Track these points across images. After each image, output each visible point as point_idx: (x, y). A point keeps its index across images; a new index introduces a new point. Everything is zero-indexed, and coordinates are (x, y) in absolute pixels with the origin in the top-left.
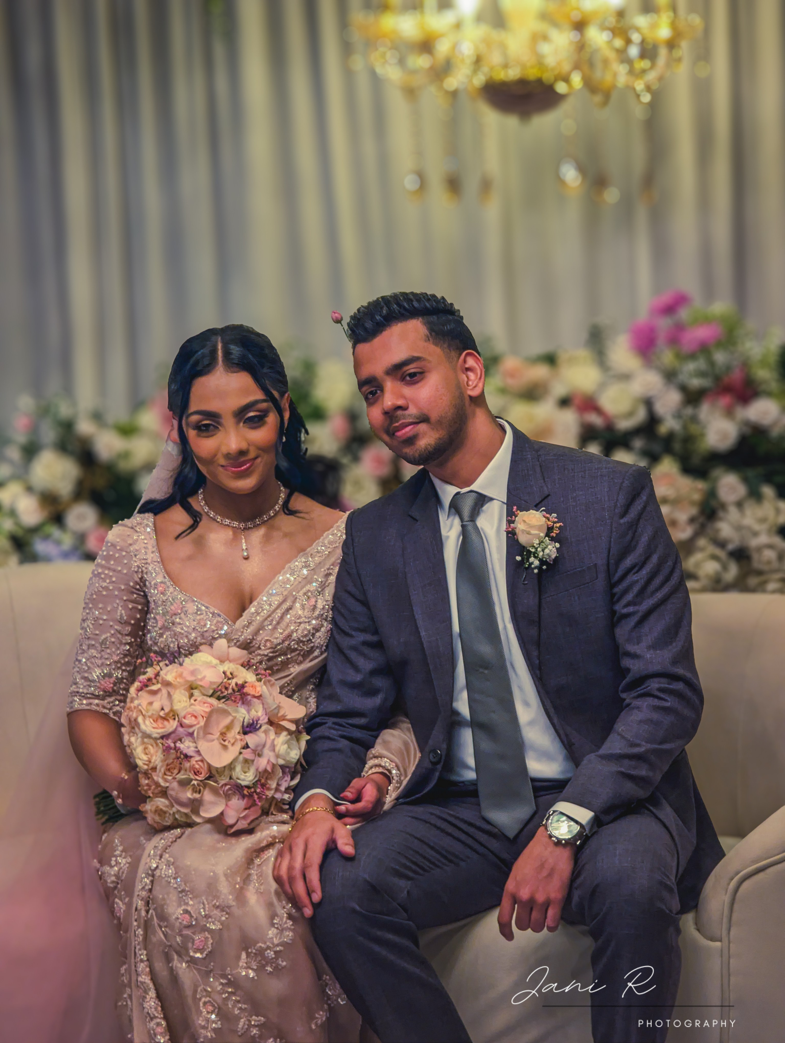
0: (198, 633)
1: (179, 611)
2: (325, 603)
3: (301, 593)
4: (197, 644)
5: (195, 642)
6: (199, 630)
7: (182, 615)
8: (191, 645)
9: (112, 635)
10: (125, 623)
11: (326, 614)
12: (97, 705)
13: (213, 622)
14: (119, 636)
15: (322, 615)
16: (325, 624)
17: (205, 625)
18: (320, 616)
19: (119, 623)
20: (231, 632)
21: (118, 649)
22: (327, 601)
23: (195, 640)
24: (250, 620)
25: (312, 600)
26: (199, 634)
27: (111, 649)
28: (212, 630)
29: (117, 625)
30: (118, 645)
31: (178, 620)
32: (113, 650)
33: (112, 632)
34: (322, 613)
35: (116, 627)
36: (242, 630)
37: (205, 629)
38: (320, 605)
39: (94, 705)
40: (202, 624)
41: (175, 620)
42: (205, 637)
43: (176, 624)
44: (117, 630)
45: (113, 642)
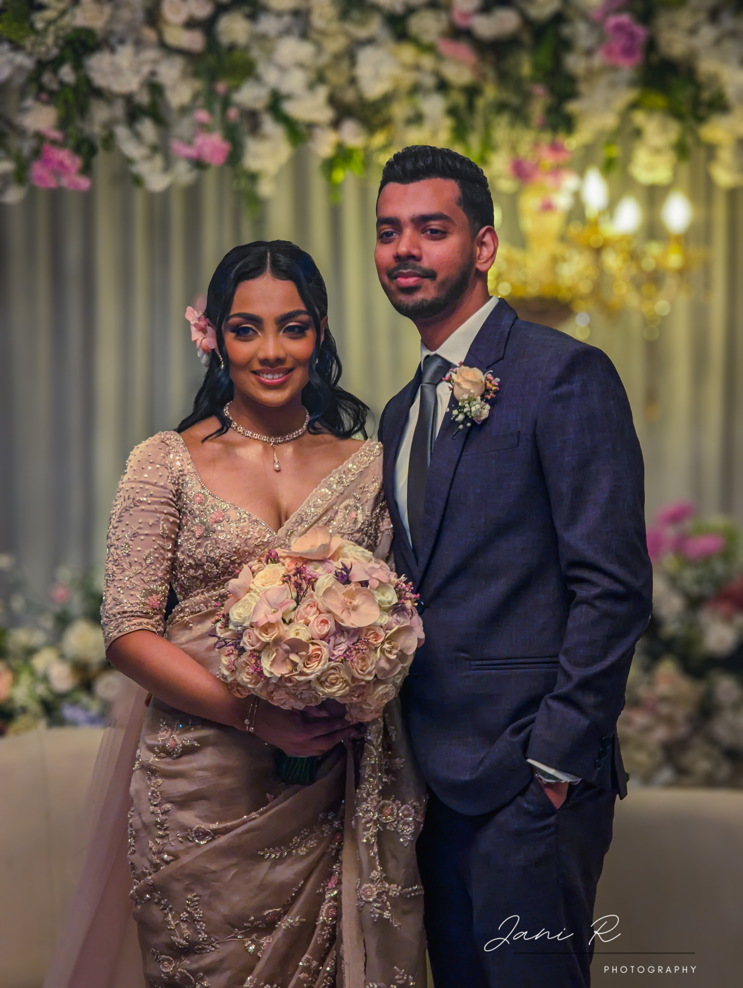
0: (241, 540)
1: (221, 519)
2: (365, 518)
3: (342, 506)
4: (240, 551)
5: (239, 549)
6: (243, 536)
7: (225, 522)
8: (234, 552)
9: (156, 549)
10: (167, 537)
11: (366, 529)
12: (148, 624)
13: (256, 530)
14: (162, 551)
15: (363, 529)
16: (366, 539)
17: (248, 533)
18: (361, 530)
19: (162, 539)
20: (273, 540)
21: (161, 565)
22: (367, 516)
23: (238, 547)
24: (292, 529)
25: (352, 513)
26: (243, 541)
27: (156, 566)
28: (255, 537)
29: (160, 541)
30: (162, 561)
31: (219, 528)
32: (158, 565)
33: (155, 547)
34: (362, 527)
35: (158, 542)
36: (284, 538)
37: (249, 536)
38: (361, 518)
39: (145, 624)
40: (245, 530)
41: (216, 528)
42: (248, 545)
43: (217, 531)
44: (159, 544)
45: (157, 558)
